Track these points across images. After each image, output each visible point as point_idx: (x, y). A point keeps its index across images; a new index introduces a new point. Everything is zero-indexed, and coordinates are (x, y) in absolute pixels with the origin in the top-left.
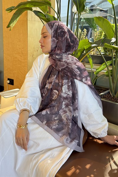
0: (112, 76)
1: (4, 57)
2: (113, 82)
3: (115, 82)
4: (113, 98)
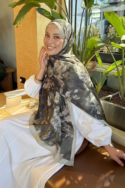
1: (17, 56)
4: (121, 101)
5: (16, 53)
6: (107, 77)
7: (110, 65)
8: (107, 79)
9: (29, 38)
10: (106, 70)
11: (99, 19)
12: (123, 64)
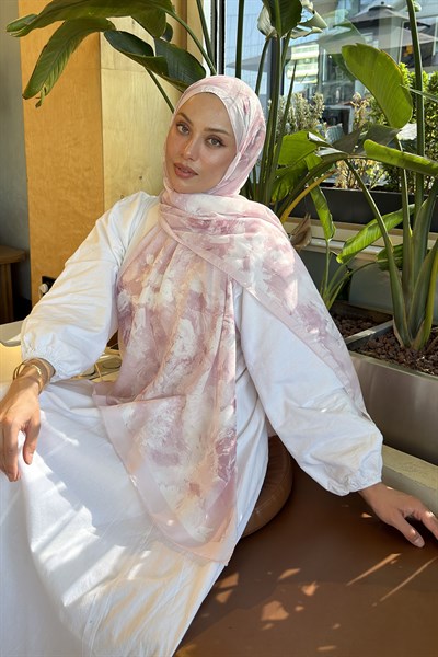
0: (400, 267)
1: (30, 203)
2: (406, 290)
3: (413, 289)
4: (403, 351)
5: (30, 193)
6: (350, 270)
7: (361, 230)
8: (351, 277)
9: (75, 139)
10: (346, 244)
11: (316, 81)
12: (404, 225)
